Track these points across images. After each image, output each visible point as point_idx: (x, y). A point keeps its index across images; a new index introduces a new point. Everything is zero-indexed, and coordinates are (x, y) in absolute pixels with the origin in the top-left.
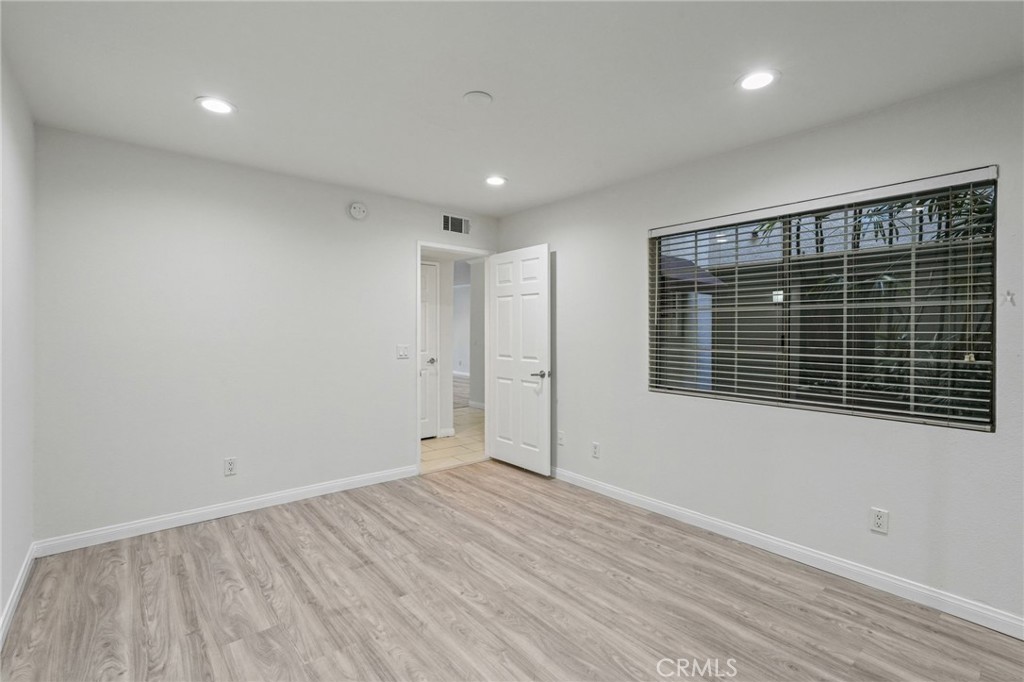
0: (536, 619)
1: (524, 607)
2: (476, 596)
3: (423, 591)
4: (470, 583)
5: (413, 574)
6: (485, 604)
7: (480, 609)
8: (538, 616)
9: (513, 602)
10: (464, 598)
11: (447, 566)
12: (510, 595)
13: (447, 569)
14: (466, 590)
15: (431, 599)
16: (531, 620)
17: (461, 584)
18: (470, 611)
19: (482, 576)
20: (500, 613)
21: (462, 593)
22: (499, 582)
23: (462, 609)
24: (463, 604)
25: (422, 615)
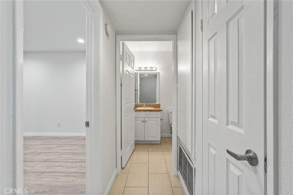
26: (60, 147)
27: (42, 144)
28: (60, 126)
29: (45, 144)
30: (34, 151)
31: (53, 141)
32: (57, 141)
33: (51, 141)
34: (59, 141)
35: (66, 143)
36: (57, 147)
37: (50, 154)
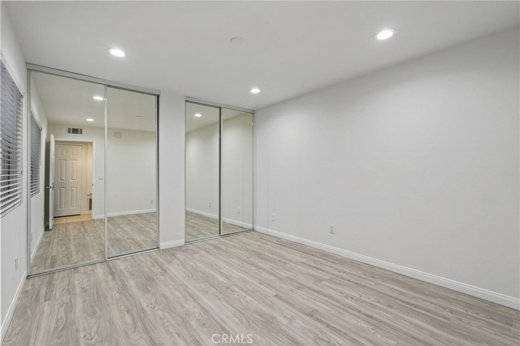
0: (213, 286)
1: (215, 290)
2: (238, 295)
3: (266, 297)
4: (241, 302)
5: (276, 307)
6: (234, 291)
7: (236, 290)
8: (211, 287)
9: (220, 292)
10: (244, 294)
11: (257, 314)
12: (221, 296)
13: (257, 312)
14: (243, 298)
15: (261, 294)
16: (214, 285)
17: (246, 302)
18: (241, 289)
19: (234, 307)
20: (228, 288)
21: (245, 297)
22: (225, 303)
23: (245, 289)
24: (244, 292)
25: (262, 287)
26: (335, 283)
27: (304, 263)
28: (333, 233)
29: (310, 266)
30: (293, 278)
31: (322, 261)
32: (329, 264)
33: (319, 261)
34: (333, 265)
35: (348, 277)
36: (330, 280)
37: (318, 295)
